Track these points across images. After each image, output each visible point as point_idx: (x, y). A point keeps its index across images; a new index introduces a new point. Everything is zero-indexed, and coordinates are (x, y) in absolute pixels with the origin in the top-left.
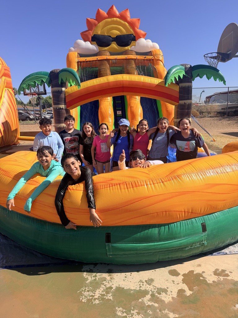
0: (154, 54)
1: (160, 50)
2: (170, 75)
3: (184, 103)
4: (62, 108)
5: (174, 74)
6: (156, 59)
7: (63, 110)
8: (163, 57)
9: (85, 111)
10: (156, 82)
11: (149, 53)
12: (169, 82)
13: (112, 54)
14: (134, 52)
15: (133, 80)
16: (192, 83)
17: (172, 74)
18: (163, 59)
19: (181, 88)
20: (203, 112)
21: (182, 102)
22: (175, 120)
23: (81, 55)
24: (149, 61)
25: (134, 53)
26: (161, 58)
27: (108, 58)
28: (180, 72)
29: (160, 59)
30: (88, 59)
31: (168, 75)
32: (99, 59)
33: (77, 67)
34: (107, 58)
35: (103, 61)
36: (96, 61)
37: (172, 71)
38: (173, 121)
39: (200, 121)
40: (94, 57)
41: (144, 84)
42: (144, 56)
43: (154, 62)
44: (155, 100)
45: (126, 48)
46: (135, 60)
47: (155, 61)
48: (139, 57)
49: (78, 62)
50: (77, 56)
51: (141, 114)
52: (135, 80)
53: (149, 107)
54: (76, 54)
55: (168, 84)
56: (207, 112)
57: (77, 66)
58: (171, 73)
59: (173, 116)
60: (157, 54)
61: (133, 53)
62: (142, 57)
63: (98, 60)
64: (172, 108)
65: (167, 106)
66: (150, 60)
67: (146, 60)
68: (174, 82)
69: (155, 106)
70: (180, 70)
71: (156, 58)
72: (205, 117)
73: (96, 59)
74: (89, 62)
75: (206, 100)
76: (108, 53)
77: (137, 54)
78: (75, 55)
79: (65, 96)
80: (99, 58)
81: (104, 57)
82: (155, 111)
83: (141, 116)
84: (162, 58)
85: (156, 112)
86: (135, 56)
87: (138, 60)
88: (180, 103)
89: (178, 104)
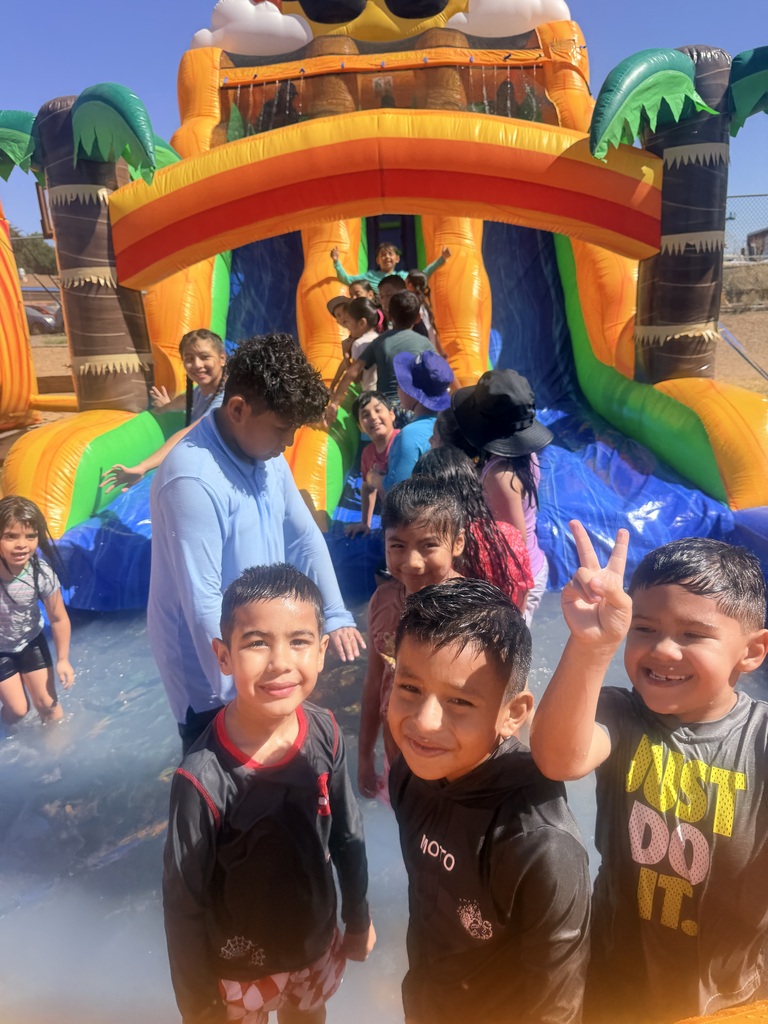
0: (548, 40)
1: (574, 23)
2: (619, 96)
3: (688, 245)
4: (95, 281)
5: (641, 92)
6: (554, 63)
7: (102, 291)
8: (585, 51)
9: (250, 293)
10: (545, 141)
11: (528, 40)
12: (612, 133)
13: (364, 48)
14: (458, 36)
15: (430, 135)
16: (728, 143)
17: (630, 91)
18: (586, 61)
19: (669, 173)
20: (740, 294)
21: (674, 242)
22: (642, 331)
23: (238, 61)
24: (522, 73)
25: (459, 41)
26: (576, 57)
27: (348, 65)
28: (673, 83)
29: (574, 63)
30: (264, 73)
31: (606, 95)
32: (308, 72)
33: (217, 112)
34: (342, 66)
35: (327, 78)
36: (298, 78)
37: (628, 74)
38: (628, 336)
39: (730, 326)
40: (290, 64)
41: (486, 151)
42: (504, 53)
43: (547, 74)
44: (548, 237)
45: (429, 23)
46: (463, 69)
47: (549, 71)
48: (479, 56)
49: (224, 90)
50: (217, 64)
51: (480, 304)
52: (439, 137)
53: (521, 272)
54: (217, 54)
55: (605, 146)
56: (757, 292)
57: (217, 104)
58: (621, 84)
59: (630, 310)
60: (560, 42)
61: (454, 39)
62: (495, 57)
63: (306, 78)
64: (625, 272)
65: (602, 265)
66: (528, 68)
67: (513, 68)
68: (637, 144)
69: (550, 267)
70: (671, 72)
71: (555, 57)
72: (749, 310)
73: (297, 73)
74: (269, 86)
75: (749, 245)
76: (351, 43)
77: (475, 42)
78: (212, 61)
79: (109, 224)
80: (311, 66)
81: (332, 63)
82: (548, 289)
83: (480, 316)
84: (579, 57)
85: (553, 292)
86: (466, 51)
87: (478, 66)
88: (667, 249)
89: (657, 251)
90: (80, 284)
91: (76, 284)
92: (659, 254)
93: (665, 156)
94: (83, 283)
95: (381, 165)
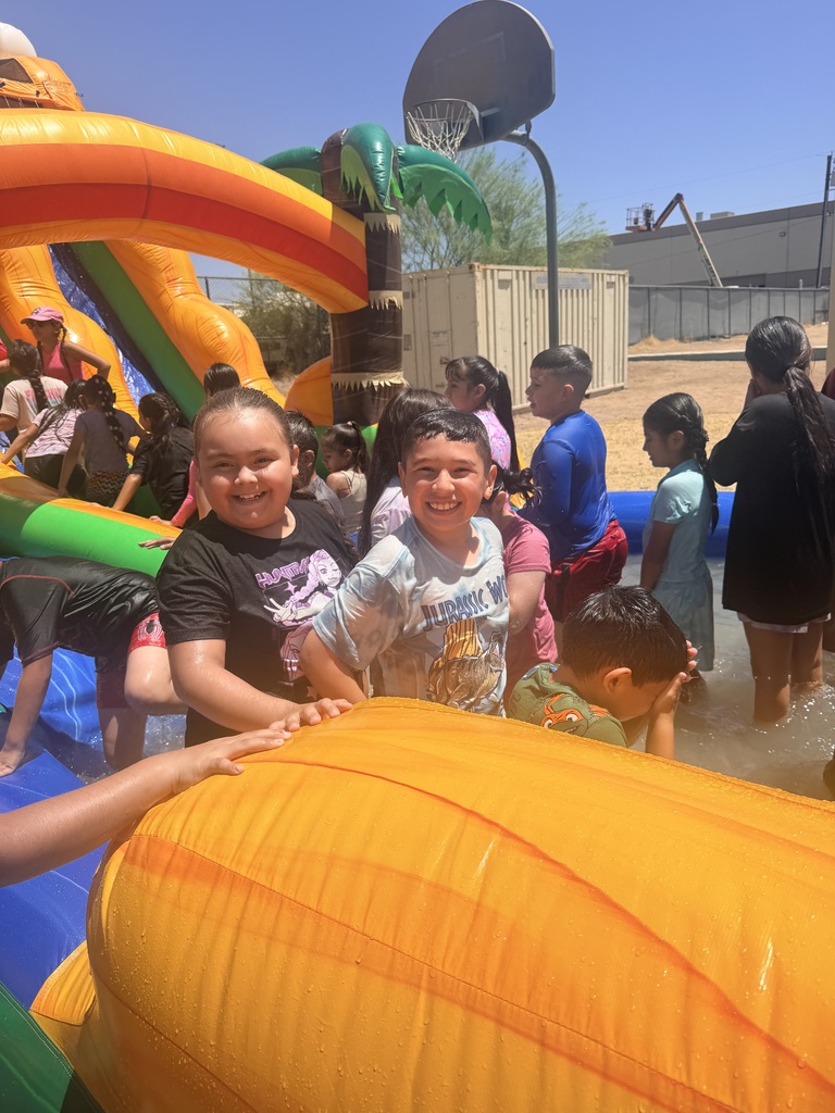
3: (390, 301)
19: (373, 234)
21: (380, 298)
60: (54, 82)
67: (9, 97)
71: (56, 98)
88: (375, 303)
89: (366, 304)
92: (369, 307)
95: (149, 180)
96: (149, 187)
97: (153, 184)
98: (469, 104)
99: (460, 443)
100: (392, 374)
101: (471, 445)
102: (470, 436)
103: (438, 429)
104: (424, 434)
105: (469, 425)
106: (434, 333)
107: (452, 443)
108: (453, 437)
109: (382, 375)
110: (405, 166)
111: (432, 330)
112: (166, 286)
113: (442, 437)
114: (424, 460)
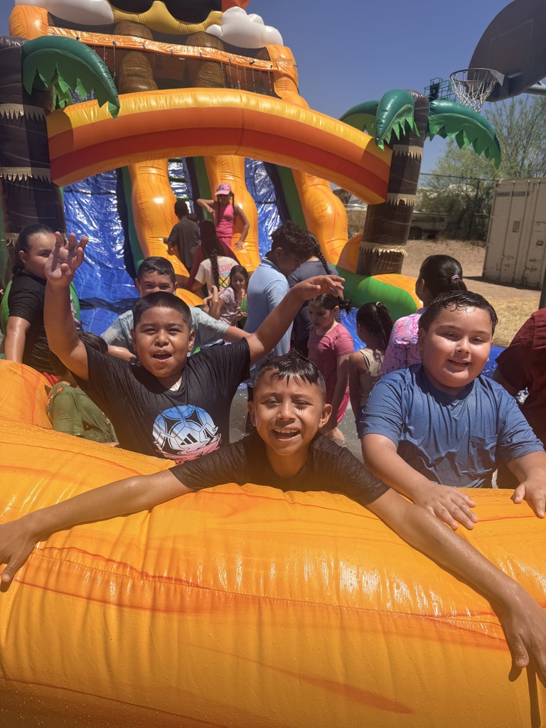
0: (275, 57)
6: (280, 72)
8: (296, 68)
12: (386, 135)
14: (219, 42)
19: (396, 158)
21: (394, 198)
25: (220, 45)
26: (292, 73)
27: (148, 47)
28: (409, 111)
29: (291, 75)
30: (86, 37)
32: (119, 45)
34: (144, 46)
36: (111, 48)
42: (249, 59)
43: (274, 78)
48: (236, 59)
50: (46, 21)
54: (44, 13)
55: (383, 142)
60: (283, 60)
62: (244, 62)
63: (117, 48)
66: (265, 72)
67: (255, 70)
71: (280, 69)
73: (110, 44)
76: (148, 31)
80: (120, 41)
81: (136, 42)
84: (294, 72)
88: (390, 201)
89: (384, 201)
90: (23, 178)
91: (20, 179)
92: (385, 203)
93: (394, 148)
94: (26, 178)
95: (243, 125)
96: (243, 129)
97: (245, 128)
98: (493, 71)
99: (162, 275)
100: (393, 246)
101: (168, 276)
102: (167, 272)
103: (154, 269)
104: (148, 270)
105: (166, 267)
106: (537, 222)
107: (160, 276)
108: (161, 273)
109: (386, 246)
110: (433, 114)
111: (536, 220)
112: (307, 179)
113: (156, 273)
114: (148, 282)
